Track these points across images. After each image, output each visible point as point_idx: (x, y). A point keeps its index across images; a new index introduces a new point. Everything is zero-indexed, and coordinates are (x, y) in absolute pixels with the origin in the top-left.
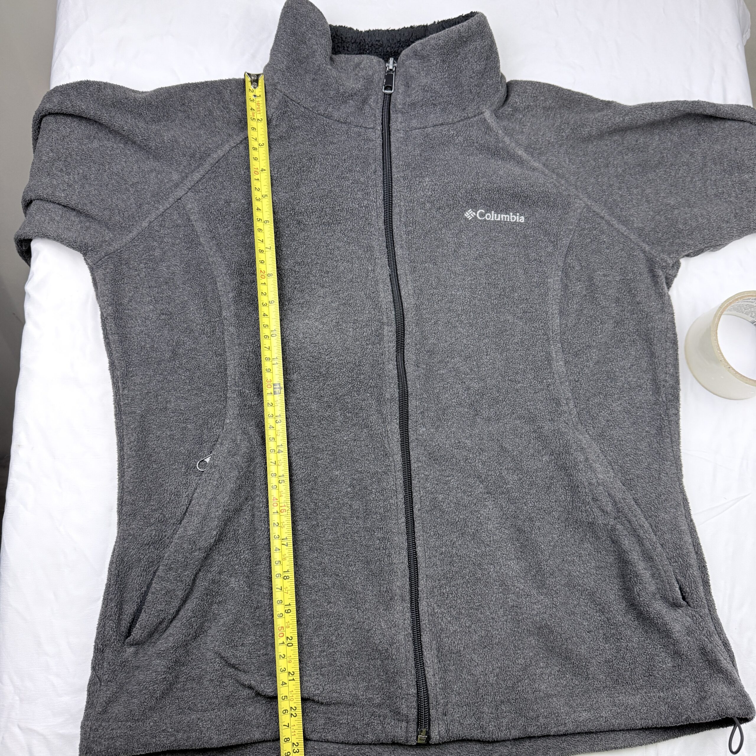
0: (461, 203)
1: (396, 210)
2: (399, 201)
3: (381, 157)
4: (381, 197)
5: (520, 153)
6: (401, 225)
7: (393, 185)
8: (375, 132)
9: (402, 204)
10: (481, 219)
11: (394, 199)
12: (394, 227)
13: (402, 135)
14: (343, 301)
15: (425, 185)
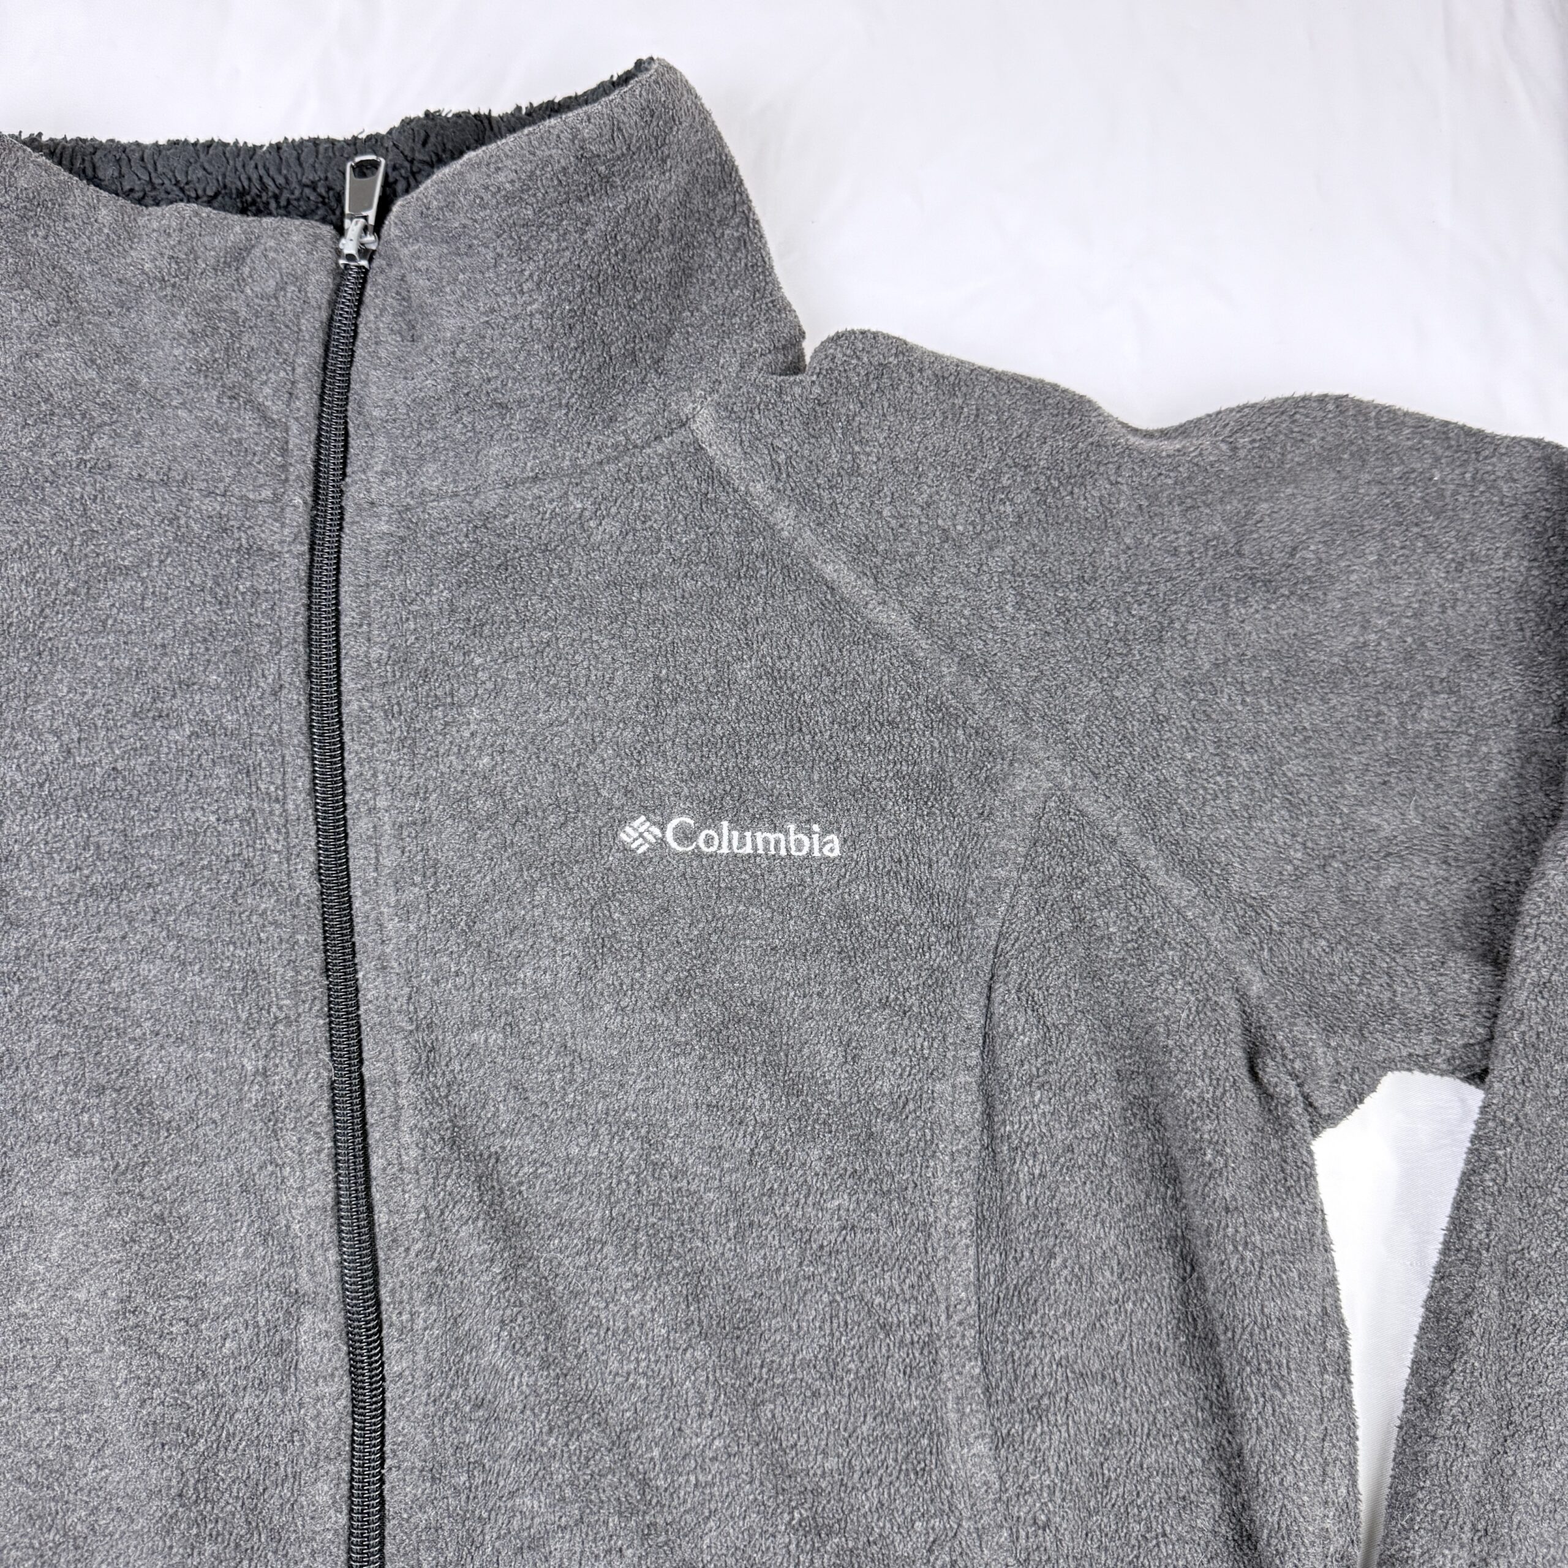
0: (604, 793)
1: (359, 827)
2: (370, 795)
3: (301, 631)
4: (304, 783)
5: (829, 570)
6: (381, 882)
7: (347, 738)
8: (279, 518)
9: (382, 803)
10: (680, 849)
11: (349, 788)
12: (356, 892)
13: (385, 528)
14: (157, 1209)
15: (467, 734)
